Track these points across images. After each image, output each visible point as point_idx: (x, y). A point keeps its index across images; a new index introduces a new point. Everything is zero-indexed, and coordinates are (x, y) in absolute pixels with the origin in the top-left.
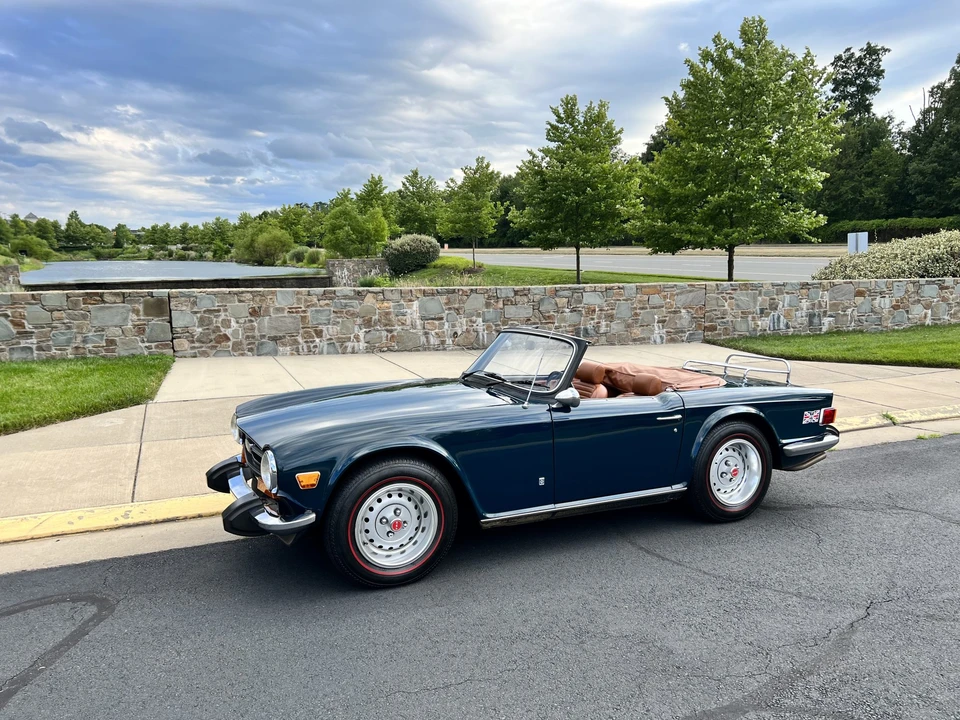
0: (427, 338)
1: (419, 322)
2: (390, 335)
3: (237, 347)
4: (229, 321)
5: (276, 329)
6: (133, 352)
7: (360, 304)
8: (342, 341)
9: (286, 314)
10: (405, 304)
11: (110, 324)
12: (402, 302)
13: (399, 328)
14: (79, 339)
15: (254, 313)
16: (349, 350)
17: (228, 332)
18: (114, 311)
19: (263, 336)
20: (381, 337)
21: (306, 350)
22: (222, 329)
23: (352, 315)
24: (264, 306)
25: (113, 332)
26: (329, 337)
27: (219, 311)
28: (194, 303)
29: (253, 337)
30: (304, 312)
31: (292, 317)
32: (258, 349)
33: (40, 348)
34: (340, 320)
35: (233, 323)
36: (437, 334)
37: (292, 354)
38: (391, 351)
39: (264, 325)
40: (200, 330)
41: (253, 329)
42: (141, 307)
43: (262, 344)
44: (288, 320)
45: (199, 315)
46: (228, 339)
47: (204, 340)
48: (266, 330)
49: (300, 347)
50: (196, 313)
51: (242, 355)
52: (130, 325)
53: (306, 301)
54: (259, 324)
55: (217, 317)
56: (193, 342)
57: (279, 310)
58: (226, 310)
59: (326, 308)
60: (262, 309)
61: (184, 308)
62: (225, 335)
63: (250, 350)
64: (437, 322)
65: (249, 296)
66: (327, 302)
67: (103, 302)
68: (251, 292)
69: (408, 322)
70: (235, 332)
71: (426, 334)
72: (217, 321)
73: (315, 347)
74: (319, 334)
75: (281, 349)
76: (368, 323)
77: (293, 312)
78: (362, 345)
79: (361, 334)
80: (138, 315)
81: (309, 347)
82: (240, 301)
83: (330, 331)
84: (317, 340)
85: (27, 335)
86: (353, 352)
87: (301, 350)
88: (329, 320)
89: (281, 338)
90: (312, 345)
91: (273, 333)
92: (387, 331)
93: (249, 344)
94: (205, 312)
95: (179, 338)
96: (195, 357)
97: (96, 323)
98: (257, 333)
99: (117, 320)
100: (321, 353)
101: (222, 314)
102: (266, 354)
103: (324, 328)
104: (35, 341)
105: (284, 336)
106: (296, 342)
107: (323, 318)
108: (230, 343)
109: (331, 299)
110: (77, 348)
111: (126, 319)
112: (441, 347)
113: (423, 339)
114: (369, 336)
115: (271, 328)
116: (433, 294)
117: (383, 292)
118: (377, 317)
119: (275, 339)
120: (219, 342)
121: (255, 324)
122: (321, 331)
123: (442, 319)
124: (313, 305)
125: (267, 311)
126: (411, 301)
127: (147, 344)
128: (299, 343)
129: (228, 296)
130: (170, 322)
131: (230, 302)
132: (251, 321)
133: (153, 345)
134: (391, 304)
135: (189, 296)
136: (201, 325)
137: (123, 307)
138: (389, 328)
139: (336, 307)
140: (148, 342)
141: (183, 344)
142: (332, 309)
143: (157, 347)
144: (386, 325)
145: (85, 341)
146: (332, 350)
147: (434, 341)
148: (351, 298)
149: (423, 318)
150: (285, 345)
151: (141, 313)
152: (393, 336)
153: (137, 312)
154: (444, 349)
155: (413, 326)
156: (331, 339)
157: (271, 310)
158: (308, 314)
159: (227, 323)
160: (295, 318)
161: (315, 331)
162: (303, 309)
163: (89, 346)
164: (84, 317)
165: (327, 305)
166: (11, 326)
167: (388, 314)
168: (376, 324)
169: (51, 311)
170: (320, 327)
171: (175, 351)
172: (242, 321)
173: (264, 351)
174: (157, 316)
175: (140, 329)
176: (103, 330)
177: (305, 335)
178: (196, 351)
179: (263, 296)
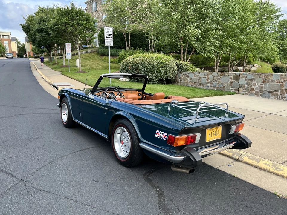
3: (257, 93)
4: (255, 84)
5: (270, 88)
6: (229, 90)
9: (275, 83)
14: (218, 85)
15: (264, 82)
17: (254, 88)
18: (226, 78)
19: (266, 91)
21: (280, 98)
22: (253, 86)
24: (268, 79)
25: (225, 84)
27: (253, 80)
28: (246, 77)
29: (262, 90)
30: (282, 83)
31: (277, 84)
32: (263, 95)
33: (210, 87)
35: (256, 85)
37: (275, 99)
39: (267, 86)
40: (246, 86)
41: (262, 87)
42: (232, 77)
43: (265, 93)
44: (275, 85)
45: (247, 81)
47: (247, 89)
48: (267, 88)
49: (278, 96)
50: (246, 80)
51: (258, 96)
52: (229, 83)
53: (284, 78)
54: (265, 86)
55: (252, 82)
56: (244, 90)
57: (273, 81)
58: (255, 80)
60: (267, 80)
61: (243, 78)
62: (253, 89)
63: (261, 95)
67: (224, 75)
68: (264, 74)
70: (257, 88)
72: (252, 83)
73: (284, 97)
75: (271, 96)
77: (278, 83)
80: (231, 79)
81: (282, 97)
82: (260, 77)
84: (286, 95)
85: (208, 83)
87: (278, 98)
89: (272, 92)
91: (269, 90)
93: (261, 93)
94: (249, 80)
95: (240, 88)
96: (243, 94)
97: (222, 81)
98: (264, 89)
99: (226, 81)
101: (254, 81)
102: (266, 97)
104: (210, 84)
105: (273, 92)
106: (277, 94)
108: (255, 92)
110: (217, 87)
111: (228, 81)
115: (269, 88)
119: (270, 92)
120: (251, 91)
121: (264, 86)
124: (286, 80)
125: (268, 82)
127: (232, 89)
128: (278, 95)
129: (256, 75)
130: (239, 82)
131: (257, 77)
132: (262, 85)
133: (234, 89)
135: (245, 75)
136: (247, 84)
137: (228, 77)
140: (232, 88)
141: (241, 90)
143: (234, 90)
145: (219, 86)
150: (273, 95)
151: (232, 79)
153: (231, 78)
157: (270, 81)
158: (284, 84)
159: (254, 85)
160: (278, 85)
161: (286, 91)
162: (282, 82)
163: (220, 87)
164: (220, 79)
166: (206, 80)
169: (214, 77)
171: (239, 92)
172: (259, 84)
173: (265, 96)
174: (236, 80)
175: (231, 84)
176: (223, 83)
177: (281, 92)
178: (244, 92)
179: (268, 76)
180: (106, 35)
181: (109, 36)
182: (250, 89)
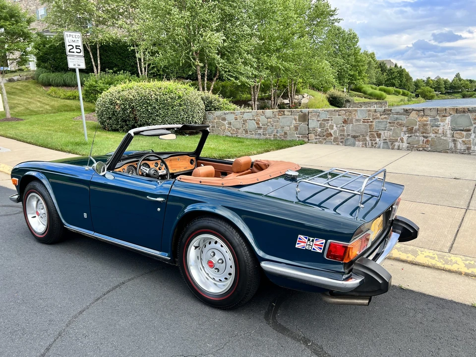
0: (455, 144)
1: (449, 132)
2: (425, 140)
3: (336, 140)
4: (333, 126)
5: (355, 131)
6: (294, 138)
7: (407, 118)
8: (393, 142)
9: (361, 123)
10: (439, 118)
11: (286, 125)
12: (438, 117)
13: (433, 135)
14: (275, 131)
15: (345, 122)
16: (396, 147)
17: (332, 132)
18: (287, 119)
19: (349, 135)
20: (419, 141)
21: (370, 145)
22: (329, 130)
23: (400, 125)
24: (350, 118)
25: (287, 128)
26: (384, 138)
27: (328, 120)
28: (319, 116)
29: (344, 135)
30: (372, 122)
31: (364, 125)
32: (345, 142)
33: (263, 134)
34: (393, 128)
35: (335, 127)
36: (463, 141)
37: (363, 147)
38: (425, 151)
39: (350, 129)
40: (320, 130)
41: (343, 131)
42: (297, 118)
43: (348, 139)
44: (362, 126)
45: (320, 122)
46: (331, 135)
47: (321, 135)
48: (350, 132)
49: (367, 142)
50: (319, 121)
51: (338, 144)
52: (293, 126)
53: (373, 115)
54: (347, 128)
55: (328, 123)
56: (316, 136)
57: (357, 120)
58: (332, 120)
59: (385, 120)
60: (349, 120)
61: (314, 118)
62: (330, 133)
63: (342, 142)
64: (465, 133)
65: (344, 112)
66: (386, 116)
67: (284, 114)
68: (345, 110)
69: (440, 131)
70: (335, 132)
71: (454, 141)
72: (328, 125)
73: (376, 143)
74: (379, 136)
75: (357, 143)
76: (410, 131)
77: (365, 122)
78: (405, 145)
79: (405, 138)
80: (296, 121)
81: (372, 143)
82: (339, 115)
83: (385, 134)
84: (378, 139)
85: (259, 128)
86: (399, 149)
87: (367, 145)
88: (386, 127)
89: (357, 137)
90: (374, 142)
91: (354, 134)
92: (424, 137)
93: (341, 139)
94: (322, 120)
95: (311, 133)
96: (316, 143)
97: (281, 124)
98: (345, 133)
99: (288, 123)
100: (379, 147)
101: (330, 122)
102: (349, 145)
103: (382, 132)
104: (262, 131)
105: (359, 136)
106: (365, 140)
107: (382, 126)
108: (333, 138)
109: (389, 114)
110: (274, 135)
111: (291, 123)
112: (467, 152)
113: (451, 145)
114: (410, 139)
115: (353, 131)
116: (464, 112)
117: (423, 110)
118: (417, 127)
119: (354, 137)
120: (327, 137)
121: (345, 128)
122: (380, 134)
123: (469, 130)
124: (377, 118)
125: (351, 122)
126: (444, 116)
127: (298, 136)
128: (367, 140)
129: (334, 112)
130: (308, 125)
131: (334, 116)
132: (343, 126)
133: (301, 136)
134: (429, 118)
135: (316, 112)
136: (320, 127)
137: (291, 117)
138: (425, 135)
139: (391, 119)
140: (299, 134)
141: (312, 136)
142: (388, 121)
143: (302, 137)
144: (423, 133)
145: (277, 132)
146: (386, 146)
147: (460, 146)
148: (401, 114)
149: (453, 129)
150: (359, 141)
151: (297, 120)
152: (427, 141)
153: (295, 119)
154: (469, 154)
155: (444, 134)
156: (385, 139)
157: (354, 120)
158: (374, 123)
159: (332, 127)
160: (366, 125)
161: (377, 134)
162: (371, 120)
163: (278, 134)
164: (278, 121)
165: (385, 118)
166: (256, 124)
167: (425, 125)
168: (416, 132)
169: (268, 118)
170: (380, 132)
171: (309, 140)
172: (339, 126)
173: (349, 143)
174: (303, 122)
175: (296, 128)
176: (283, 128)
177: (371, 136)
178: (317, 140)
179: (350, 112)
180: (68, 48)
181: (74, 50)
182: (325, 134)
